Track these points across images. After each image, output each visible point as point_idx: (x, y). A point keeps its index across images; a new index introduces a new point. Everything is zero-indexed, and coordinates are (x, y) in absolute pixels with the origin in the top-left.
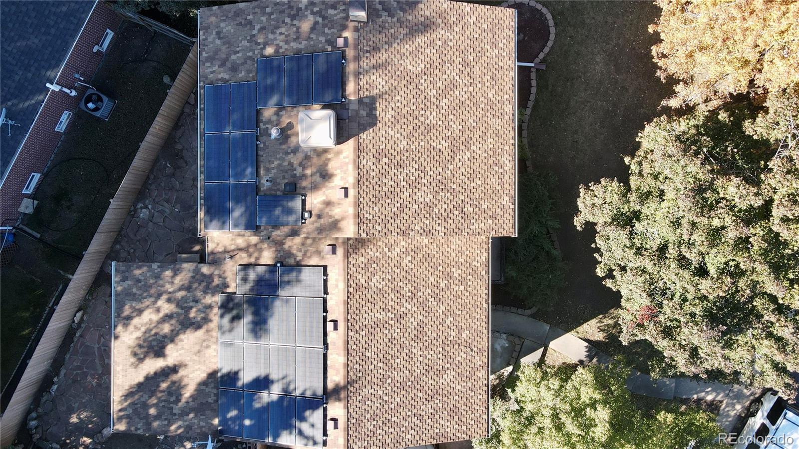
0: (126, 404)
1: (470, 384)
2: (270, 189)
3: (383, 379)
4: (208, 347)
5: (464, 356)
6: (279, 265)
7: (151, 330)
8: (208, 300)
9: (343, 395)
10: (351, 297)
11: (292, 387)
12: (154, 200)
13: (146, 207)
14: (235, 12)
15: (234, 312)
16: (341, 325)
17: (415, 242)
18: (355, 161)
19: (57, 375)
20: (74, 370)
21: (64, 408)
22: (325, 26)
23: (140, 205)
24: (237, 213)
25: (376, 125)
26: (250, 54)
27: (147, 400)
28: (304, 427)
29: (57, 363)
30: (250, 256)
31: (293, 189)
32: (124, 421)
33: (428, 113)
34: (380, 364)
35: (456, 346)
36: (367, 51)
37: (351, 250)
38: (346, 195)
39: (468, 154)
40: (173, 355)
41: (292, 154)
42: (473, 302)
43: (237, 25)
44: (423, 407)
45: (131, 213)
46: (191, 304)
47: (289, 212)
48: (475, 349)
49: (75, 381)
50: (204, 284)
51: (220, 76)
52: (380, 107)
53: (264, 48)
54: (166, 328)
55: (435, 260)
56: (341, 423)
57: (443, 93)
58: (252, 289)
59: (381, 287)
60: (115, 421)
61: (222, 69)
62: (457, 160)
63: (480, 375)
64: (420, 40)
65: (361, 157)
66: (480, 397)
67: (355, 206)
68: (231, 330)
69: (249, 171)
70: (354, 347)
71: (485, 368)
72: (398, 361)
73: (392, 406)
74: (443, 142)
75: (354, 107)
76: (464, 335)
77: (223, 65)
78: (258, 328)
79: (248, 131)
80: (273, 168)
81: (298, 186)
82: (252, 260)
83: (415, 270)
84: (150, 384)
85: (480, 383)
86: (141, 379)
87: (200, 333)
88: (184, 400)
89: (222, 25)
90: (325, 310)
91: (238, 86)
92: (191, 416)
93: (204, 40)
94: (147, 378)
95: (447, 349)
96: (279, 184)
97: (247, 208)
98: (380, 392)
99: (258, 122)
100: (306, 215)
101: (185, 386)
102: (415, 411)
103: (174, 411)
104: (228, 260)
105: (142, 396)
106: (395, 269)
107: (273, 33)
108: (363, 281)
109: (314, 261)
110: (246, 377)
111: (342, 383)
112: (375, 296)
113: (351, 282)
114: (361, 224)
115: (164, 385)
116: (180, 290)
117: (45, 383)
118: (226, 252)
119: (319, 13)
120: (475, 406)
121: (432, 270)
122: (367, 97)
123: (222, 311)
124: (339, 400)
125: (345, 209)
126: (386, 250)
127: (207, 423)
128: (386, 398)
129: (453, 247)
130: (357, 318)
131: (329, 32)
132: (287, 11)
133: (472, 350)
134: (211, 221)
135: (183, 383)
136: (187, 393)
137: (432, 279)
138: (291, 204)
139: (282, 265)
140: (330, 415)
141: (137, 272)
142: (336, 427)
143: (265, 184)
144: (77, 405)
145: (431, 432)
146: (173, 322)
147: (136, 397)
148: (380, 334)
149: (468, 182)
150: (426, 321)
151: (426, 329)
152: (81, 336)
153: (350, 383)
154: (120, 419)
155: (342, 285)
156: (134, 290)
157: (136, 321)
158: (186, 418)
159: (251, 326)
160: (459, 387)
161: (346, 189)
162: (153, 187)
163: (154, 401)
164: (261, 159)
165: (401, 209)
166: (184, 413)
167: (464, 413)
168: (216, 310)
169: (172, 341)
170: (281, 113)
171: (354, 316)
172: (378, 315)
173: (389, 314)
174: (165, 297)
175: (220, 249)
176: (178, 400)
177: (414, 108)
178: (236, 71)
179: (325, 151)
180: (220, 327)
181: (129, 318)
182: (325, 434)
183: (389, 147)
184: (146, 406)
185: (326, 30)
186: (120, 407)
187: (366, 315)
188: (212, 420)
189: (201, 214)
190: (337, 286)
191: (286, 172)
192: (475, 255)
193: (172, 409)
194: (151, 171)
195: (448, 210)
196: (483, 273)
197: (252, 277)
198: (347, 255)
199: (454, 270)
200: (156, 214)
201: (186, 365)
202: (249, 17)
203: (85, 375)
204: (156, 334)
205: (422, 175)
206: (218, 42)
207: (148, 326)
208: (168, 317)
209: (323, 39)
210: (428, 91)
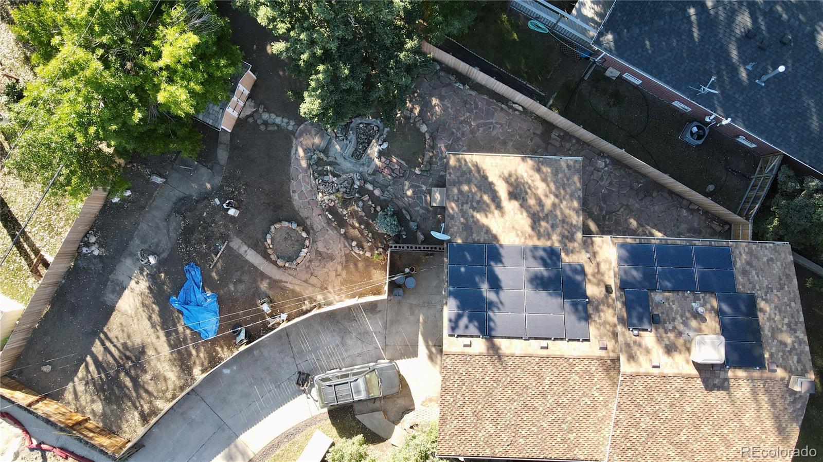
0: (470, 165)
1: (481, 443)
2: (653, 301)
3: (498, 381)
4: (518, 235)
5: (505, 440)
6: (587, 300)
7: (531, 190)
8: (555, 238)
9: (491, 352)
10: (566, 360)
11: (495, 310)
12: (612, 173)
13: (606, 166)
14: (789, 275)
15: (549, 261)
16: (544, 353)
17: (601, 407)
18: (681, 374)
19: (471, 88)
20: (474, 102)
21: (443, 93)
22: (784, 352)
23: (608, 161)
24: (635, 273)
25: (706, 390)
26: (757, 287)
27: (473, 183)
28: (464, 321)
29: (480, 88)
30: (594, 275)
31: (655, 321)
32: (458, 164)
33: (710, 427)
34: (509, 379)
35: (513, 434)
36: (764, 386)
37: (602, 361)
38: (654, 367)
39: (673, 454)
40: (511, 206)
41: (681, 321)
42: (546, 447)
43: (780, 276)
44: (470, 409)
45: (602, 154)
46: (551, 222)
47: (640, 319)
48: (508, 448)
49: (465, 103)
50: (566, 233)
51: (738, 259)
52: (721, 394)
53: (763, 300)
54: (532, 202)
55: (584, 421)
56: (467, 350)
57: (724, 438)
58: (568, 277)
59: (570, 381)
60: (457, 156)
61: (744, 262)
62: (669, 446)
63: (487, 451)
64: (769, 424)
65: (682, 379)
66: (470, 450)
67: (645, 373)
68: (534, 257)
69: (668, 284)
70: (526, 361)
71: (492, 455)
72: (510, 392)
73: (475, 387)
74: (685, 437)
75: (722, 375)
76: (521, 440)
77: (749, 263)
78: (539, 282)
79: (697, 285)
80: (669, 304)
81: (657, 325)
82: (590, 277)
83: (578, 406)
84: (487, 187)
85: (481, 451)
86: (490, 179)
87: (528, 230)
88: (475, 214)
89: (779, 263)
90: (555, 339)
91: (732, 276)
92: (462, 220)
93: (766, 247)
94: (491, 184)
95: (512, 428)
96: (657, 308)
97: (640, 282)
98: (487, 378)
99: (704, 291)
100: (636, 332)
101: (486, 216)
102: (468, 403)
103: (465, 205)
104: (588, 255)
105: (476, 179)
106: (582, 392)
107: (776, 307)
108: (576, 369)
109: (593, 331)
110: (498, 269)
111: (500, 352)
112: (563, 377)
113: (578, 360)
114: (631, 377)
115: (486, 198)
116: (562, 213)
117: (464, 79)
118: (594, 254)
119: (793, 349)
120: (463, 446)
121: (576, 418)
122: (729, 384)
123: (549, 250)
124: (488, 349)
125: (644, 366)
126: (598, 386)
127: (457, 233)
128: (482, 382)
129: (592, 435)
130: (548, 364)
131: (779, 356)
132: (793, 320)
133: (508, 445)
134: (627, 250)
135: (488, 214)
136: (479, 216)
137: (570, 418)
138: (645, 320)
139: (588, 303)
140: (474, 340)
141: (576, 179)
142: (465, 346)
143: (658, 297)
144: (446, 103)
145: (449, 414)
146: (538, 208)
147: (476, 175)
148: (533, 380)
149: (651, 453)
150: (537, 413)
151: (531, 413)
152: (502, 108)
153: (500, 357)
154: (459, 160)
155: (576, 354)
156: (560, 175)
157: (537, 176)
158: (460, 214)
159: (539, 275)
160: (480, 435)
161: (658, 367)
162: (622, 172)
163: (474, 189)
164: (676, 294)
165: (638, 406)
166: (464, 214)
167: (459, 438)
168: (549, 244)
169: (522, 206)
170: (713, 312)
171: (550, 362)
172: (548, 378)
173: (547, 387)
174: (557, 201)
175: (596, 248)
176: (474, 209)
177: (715, 417)
178: (743, 274)
179: (688, 350)
180: (535, 248)
181: (538, 170)
182: (459, 336)
183: (688, 398)
184: (469, 182)
185: (781, 354)
186: (468, 160)
187: (549, 370)
188: (460, 236)
189: (629, 240)
190: (574, 350)
191: (667, 315)
192: (583, 450)
193: (467, 203)
194: (636, 171)
195: (631, 439)
196: (568, 456)
197: (579, 278)
198: (600, 359)
199: (574, 434)
200: (600, 174)
201: (502, 216)
202: (786, 287)
203: (470, 111)
204: (526, 193)
205: (662, 421)
206: (765, 259)
207: (532, 185)
208: (540, 203)
209: (773, 350)
210: (727, 428)
